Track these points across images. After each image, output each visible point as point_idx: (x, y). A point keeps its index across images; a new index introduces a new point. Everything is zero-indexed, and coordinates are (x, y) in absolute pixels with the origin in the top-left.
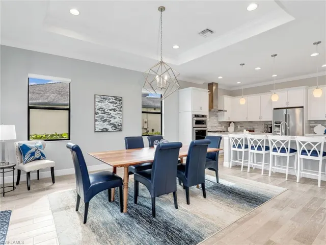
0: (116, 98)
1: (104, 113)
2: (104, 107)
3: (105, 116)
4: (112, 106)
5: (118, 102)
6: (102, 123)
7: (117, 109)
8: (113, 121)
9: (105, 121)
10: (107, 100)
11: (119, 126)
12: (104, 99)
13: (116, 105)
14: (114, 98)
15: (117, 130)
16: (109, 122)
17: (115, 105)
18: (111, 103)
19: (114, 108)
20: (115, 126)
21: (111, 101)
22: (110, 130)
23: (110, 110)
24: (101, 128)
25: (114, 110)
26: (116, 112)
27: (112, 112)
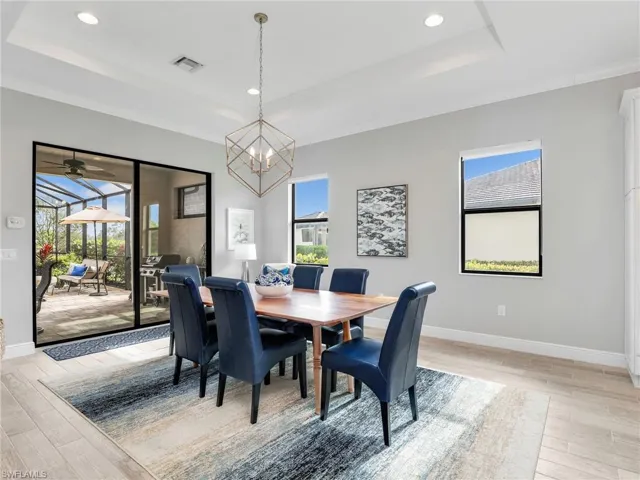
0: (393, 189)
1: (372, 222)
2: (371, 209)
3: (373, 226)
4: (385, 206)
5: (397, 197)
6: (367, 240)
7: (396, 211)
8: (387, 235)
9: (373, 236)
10: (377, 197)
11: (399, 245)
12: (371, 194)
13: (394, 203)
14: (388, 190)
15: (396, 253)
16: (380, 238)
17: (391, 204)
18: (383, 200)
19: (390, 209)
20: (390, 246)
21: (383, 196)
22: (382, 253)
23: (382, 215)
24: (367, 250)
25: (390, 214)
26: (394, 218)
27: (385, 219)
